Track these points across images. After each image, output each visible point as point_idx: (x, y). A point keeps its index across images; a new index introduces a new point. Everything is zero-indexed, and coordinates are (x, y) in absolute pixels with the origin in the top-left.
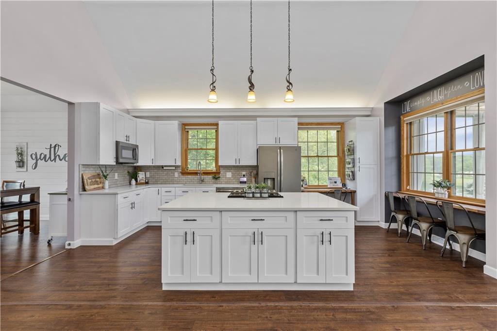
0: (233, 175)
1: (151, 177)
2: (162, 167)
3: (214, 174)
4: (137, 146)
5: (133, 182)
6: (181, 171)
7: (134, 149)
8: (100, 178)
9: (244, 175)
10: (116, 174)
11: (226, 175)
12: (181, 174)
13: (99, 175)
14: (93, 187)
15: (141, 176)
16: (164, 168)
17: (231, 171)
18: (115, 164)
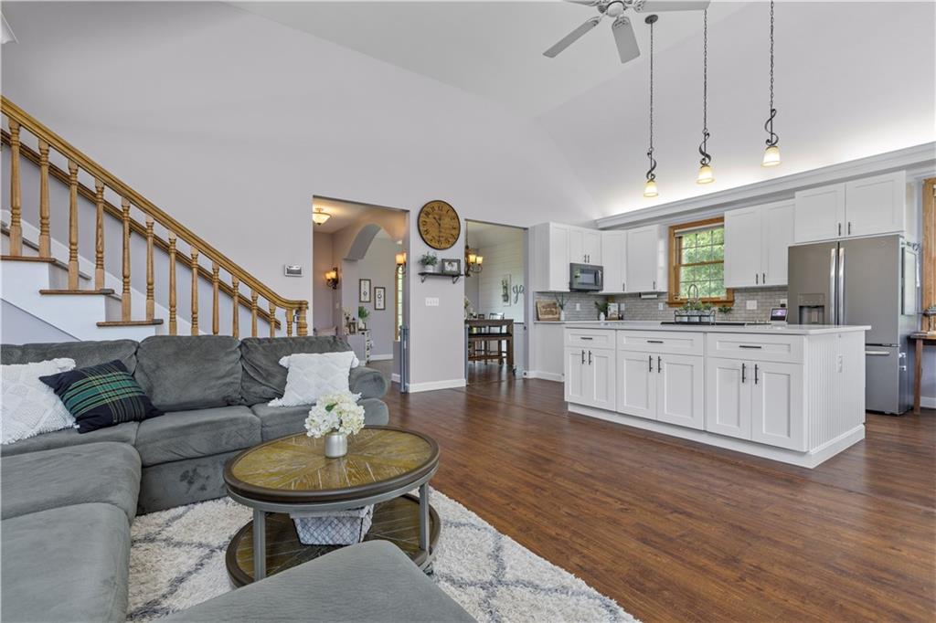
0: (760, 305)
1: (626, 309)
2: (640, 294)
3: (722, 304)
4: (601, 268)
5: (602, 316)
6: (667, 300)
7: (596, 272)
8: (556, 308)
9: (783, 306)
10: (578, 305)
11: (745, 306)
12: (667, 306)
13: (555, 304)
14: (546, 317)
15: (613, 308)
16: (643, 297)
17: (756, 297)
18: (569, 290)
